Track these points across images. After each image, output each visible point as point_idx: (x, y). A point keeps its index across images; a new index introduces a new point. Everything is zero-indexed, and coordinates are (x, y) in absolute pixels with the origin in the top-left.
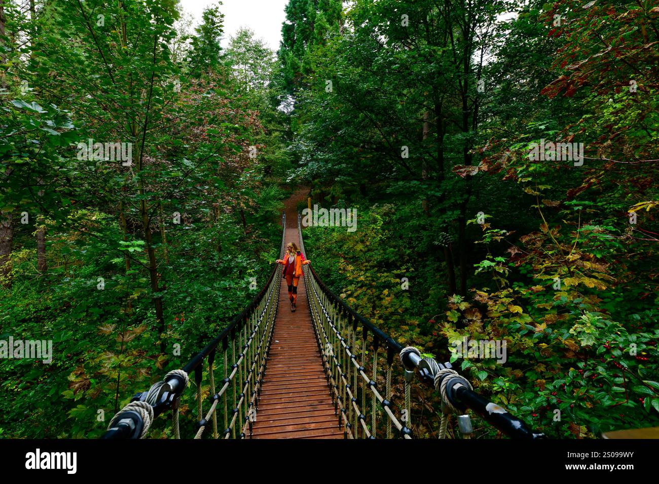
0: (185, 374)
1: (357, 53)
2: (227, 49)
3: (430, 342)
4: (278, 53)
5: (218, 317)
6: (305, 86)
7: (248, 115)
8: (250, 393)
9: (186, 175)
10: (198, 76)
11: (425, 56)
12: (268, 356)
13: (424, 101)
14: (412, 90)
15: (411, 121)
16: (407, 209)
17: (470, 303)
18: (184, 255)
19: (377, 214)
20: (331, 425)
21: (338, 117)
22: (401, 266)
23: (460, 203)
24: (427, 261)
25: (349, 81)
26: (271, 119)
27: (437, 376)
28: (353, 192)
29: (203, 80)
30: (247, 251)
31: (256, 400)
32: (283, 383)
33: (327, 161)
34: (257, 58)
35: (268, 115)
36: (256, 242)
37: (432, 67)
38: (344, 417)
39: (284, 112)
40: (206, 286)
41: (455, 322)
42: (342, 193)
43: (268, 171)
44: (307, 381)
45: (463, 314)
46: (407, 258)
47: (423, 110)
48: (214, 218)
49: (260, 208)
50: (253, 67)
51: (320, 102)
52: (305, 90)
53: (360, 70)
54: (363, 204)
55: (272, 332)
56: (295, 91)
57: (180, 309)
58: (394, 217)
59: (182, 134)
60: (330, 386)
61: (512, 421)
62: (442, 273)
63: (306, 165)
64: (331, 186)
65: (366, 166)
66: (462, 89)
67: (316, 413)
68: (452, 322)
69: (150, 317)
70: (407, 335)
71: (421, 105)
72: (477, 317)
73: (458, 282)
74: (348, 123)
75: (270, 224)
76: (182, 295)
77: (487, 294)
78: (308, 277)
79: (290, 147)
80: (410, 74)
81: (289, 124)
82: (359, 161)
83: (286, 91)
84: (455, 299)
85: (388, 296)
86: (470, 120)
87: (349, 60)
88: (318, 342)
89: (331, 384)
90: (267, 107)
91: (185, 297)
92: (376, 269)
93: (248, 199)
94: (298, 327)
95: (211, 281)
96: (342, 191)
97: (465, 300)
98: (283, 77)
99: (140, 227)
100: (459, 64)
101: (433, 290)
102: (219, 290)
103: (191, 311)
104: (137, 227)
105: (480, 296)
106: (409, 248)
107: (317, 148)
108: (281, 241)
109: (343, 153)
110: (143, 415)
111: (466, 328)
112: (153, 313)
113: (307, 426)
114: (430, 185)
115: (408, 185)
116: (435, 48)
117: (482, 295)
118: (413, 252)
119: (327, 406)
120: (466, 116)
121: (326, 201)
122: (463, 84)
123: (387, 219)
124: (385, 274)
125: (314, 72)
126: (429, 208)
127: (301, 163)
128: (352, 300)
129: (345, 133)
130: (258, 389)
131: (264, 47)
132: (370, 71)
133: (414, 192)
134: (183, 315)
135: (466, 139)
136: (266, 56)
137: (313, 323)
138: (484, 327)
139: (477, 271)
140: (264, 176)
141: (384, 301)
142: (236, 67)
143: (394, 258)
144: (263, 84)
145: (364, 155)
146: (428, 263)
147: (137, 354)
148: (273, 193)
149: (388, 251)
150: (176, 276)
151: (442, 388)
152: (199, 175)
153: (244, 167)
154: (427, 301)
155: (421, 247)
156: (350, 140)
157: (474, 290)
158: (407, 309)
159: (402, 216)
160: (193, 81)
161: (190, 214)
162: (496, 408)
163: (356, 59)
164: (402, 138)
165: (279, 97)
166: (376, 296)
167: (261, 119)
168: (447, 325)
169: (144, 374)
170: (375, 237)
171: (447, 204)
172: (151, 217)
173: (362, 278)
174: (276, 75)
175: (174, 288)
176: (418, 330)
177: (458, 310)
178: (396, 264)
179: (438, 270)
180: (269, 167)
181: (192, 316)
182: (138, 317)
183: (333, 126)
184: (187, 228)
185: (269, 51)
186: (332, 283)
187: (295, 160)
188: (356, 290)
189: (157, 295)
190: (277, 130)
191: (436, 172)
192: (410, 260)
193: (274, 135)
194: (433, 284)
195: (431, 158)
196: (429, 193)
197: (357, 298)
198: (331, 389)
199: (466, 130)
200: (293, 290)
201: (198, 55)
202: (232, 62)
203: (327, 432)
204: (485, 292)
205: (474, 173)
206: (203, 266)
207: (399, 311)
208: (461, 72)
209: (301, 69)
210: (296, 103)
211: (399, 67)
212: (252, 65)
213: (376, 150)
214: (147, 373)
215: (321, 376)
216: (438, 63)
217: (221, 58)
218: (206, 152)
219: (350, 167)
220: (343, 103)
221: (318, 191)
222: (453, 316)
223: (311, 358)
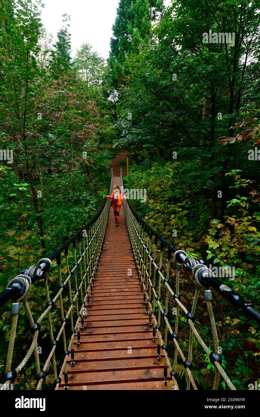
0: (50, 260)
1: (159, 59)
2: (75, 58)
3: (199, 246)
4: (108, 60)
5: (74, 228)
6: (125, 84)
7: (89, 104)
8: (91, 271)
9: (51, 143)
10: (57, 78)
11: (206, 60)
12: (102, 251)
13: (204, 92)
14: (196, 85)
15: (195, 106)
16: (189, 165)
17: (224, 224)
18: (53, 192)
19: (170, 168)
20: (137, 290)
21: (146, 104)
22: (183, 200)
23: (223, 162)
24: (200, 198)
25: (154, 79)
26: (104, 106)
27: (194, 268)
28: (155, 154)
29: (60, 81)
30: (90, 190)
31: (94, 274)
32: (110, 266)
33: (138, 135)
34: (94, 64)
35: (102, 104)
36: (95, 185)
37: (210, 68)
38: (144, 286)
39: (112, 102)
40: (66, 210)
41: (214, 235)
42: (148, 155)
43: (102, 141)
44: (124, 266)
45: (219, 230)
46: (187, 196)
47: (203, 99)
48: (70, 170)
49: (97, 164)
50: (92, 71)
51: (134, 94)
52: (125, 85)
53: (160, 71)
54: (161, 161)
55: (104, 238)
56: (119, 87)
57: (52, 223)
58: (181, 170)
59: (49, 117)
60: (137, 269)
61: (234, 296)
62: (209, 205)
63: (125, 137)
64: (141, 150)
65: (163, 137)
66: (230, 84)
67: (129, 283)
68: (212, 235)
69: (36, 227)
70: (184, 242)
71: (201, 95)
72: (228, 233)
73: (219, 211)
74: (152, 109)
75: (103, 174)
76: (52, 215)
77: (234, 219)
78: (126, 206)
79: (116, 125)
80: (195, 73)
81: (115, 109)
82: (159, 134)
83: (113, 87)
84: (215, 221)
85: (174, 219)
86: (235, 105)
87: (154, 64)
88: (131, 244)
89: (138, 268)
90: (101, 98)
91: (54, 217)
92: (167, 202)
93: (90, 159)
94: (119, 235)
95: (69, 207)
96: (148, 153)
97: (220, 223)
98: (111, 77)
99: (27, 175)
100: (230, 65)
101: (203, 215)
102: (72, 213)
103: (59, 224)
104: (25, 175)
105: (231, 220)
106: (189, 190)
107: (132, 126)
108: (110, 184)
109: (149, 129)
110: (25, 282)
111: (220, 239)
112: (37, 225)
113: (123, 289)
114: (204, 150)
115: (189, 150)
116: (213, 53)
117: (232, 220)
118: (191, 192)
119: (135, 279)
120: (232, 102)
121: (138, 160)
122: (231, 79)
123: (176, 171)
124: (173, 206)
125: (131, 73)
126: (203, 165)
127: (122, 135)
128: (152, 221)
129: (150, 115)
130: (96, 269)
131: (99, 56)
132: (168, 72)
133: (193, 154)
134: (54, 226)
135: (230, 118)
136: (100, 63)
137: (128, 233)
138: (232, 239)
139: (228, 206)
140: (100, 144)
141: (171, 222)
142: (81, 71)
143: (179, 196)
144: (98, 82)
145: (163, 130)
146: (200, 199)
147: (28, 247)
148: (105, 155)
149: (175, 191)
150: (49, 204)
151: (196, 275)
152: (58, 143)
153: (87, 138)
154: (198, 222)
155: (196, 189)
156: (154, 120)
157: (227, 216)
158: (185, 227)
159: (185, 170)
160: (54, 81)
161: (55, 167)
162: (226, 288)
163: (159, 63)
164: (188, 119)
165: (109, 91)
166: (167, 219)
167: (97, 106)
168: (209, 237)
169: (32, 258)
170: (167, 183)
171: (214, 162)
172: (32, 169)
173: (158, 208)
174: (107, 76)
175: (47, 211)
176: (191, 239)
177: (216, 228)
178: (180, 199)
179: (206, 203)
180: (103, 138)
181: (59, 227)
182: (29, 226)
183: (142, 111)
184: (54, 176)
185: (102, 59)
186: (141, 210)
187: (119, 133)
188: (155, 215)
189: (38, 215)
190: (107, 114)
191: (209, 141)
192: (190, 197)
193: (105, 117)
194: (203, 212)
195: (206, 132)
196: (203, 155)
197: (155, 219)
198: (137, 271)
199: (231, 112)
200: (117, 213)
201: (55, 64)
202: (78, 68)
203: (134, 293)
204: (234, 218)
205: (232, 142)
206: (64, 199)
207: (181, 228)
208: (231, 71)
209: (123, 71)
210: (119, 95)
211: (188, 69)
212: (91, 69)
213: (171, 126)
214: (34, 258)
215: (132, 263)
216: (215, 65)
217: (71, 65)
218: (62, 129)
219: (153, 138)
220: (149, 95)
221: (133, 153)
222: (212, 232)
223: (126, 253)
